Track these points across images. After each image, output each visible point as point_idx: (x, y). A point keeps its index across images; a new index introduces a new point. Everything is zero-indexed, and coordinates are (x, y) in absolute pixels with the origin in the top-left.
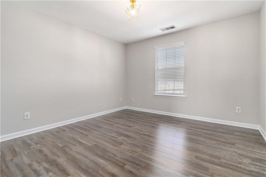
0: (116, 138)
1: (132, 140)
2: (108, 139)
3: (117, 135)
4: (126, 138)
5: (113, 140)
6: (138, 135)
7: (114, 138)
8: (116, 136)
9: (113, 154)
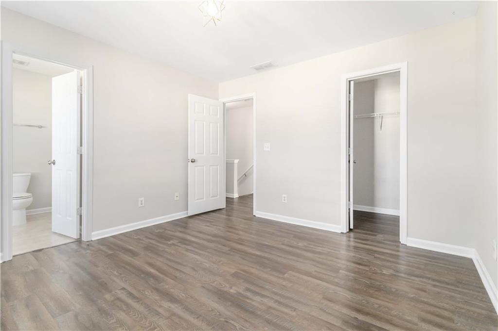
0: (248, 290)
1: (213, 284)
2: (267, 287)
3: (248, 301)
4: (225, 289)
5: (252, 283)
6: (192, 297)
7: (253, 288)
8: (249, 294)
9: (246, 260)
